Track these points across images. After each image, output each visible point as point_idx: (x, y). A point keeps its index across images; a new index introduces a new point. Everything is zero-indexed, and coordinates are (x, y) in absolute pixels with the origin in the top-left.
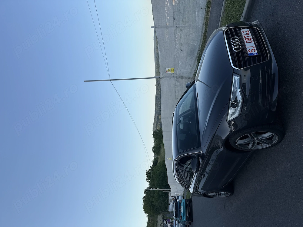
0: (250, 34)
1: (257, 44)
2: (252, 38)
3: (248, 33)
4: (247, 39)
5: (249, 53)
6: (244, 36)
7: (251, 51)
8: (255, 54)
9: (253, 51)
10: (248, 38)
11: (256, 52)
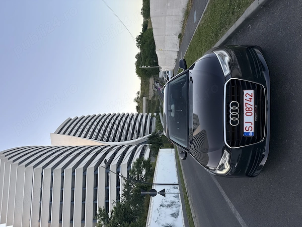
0: (253, 100)
1: (256, 120)
2: (253, 107)
3: (251, 99)
4: (247, 109)
5: (245, 131)
6: (246, 103)
7: (247, 129)
8: (251, 135)
9: (250, 128)
10: (249, 106)
11: (253, 131)
